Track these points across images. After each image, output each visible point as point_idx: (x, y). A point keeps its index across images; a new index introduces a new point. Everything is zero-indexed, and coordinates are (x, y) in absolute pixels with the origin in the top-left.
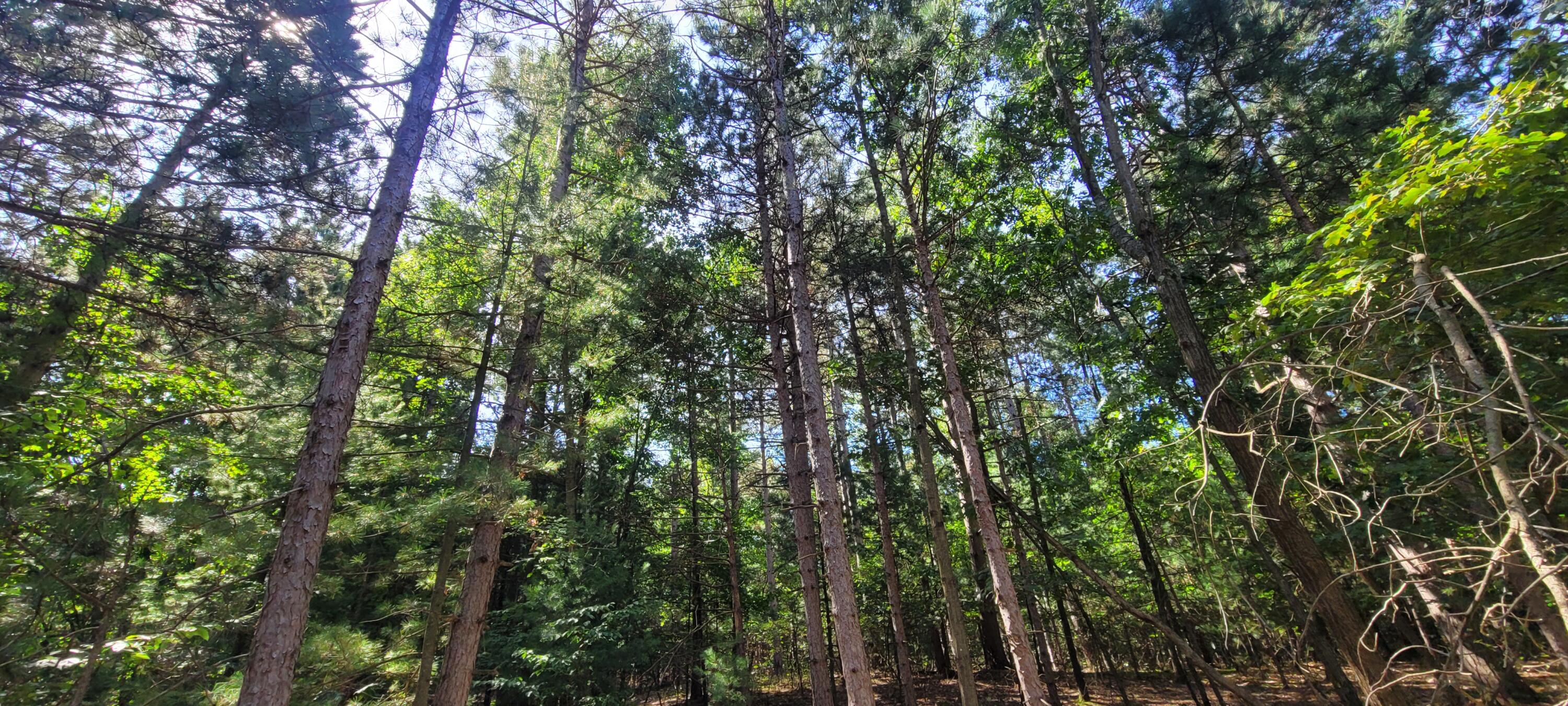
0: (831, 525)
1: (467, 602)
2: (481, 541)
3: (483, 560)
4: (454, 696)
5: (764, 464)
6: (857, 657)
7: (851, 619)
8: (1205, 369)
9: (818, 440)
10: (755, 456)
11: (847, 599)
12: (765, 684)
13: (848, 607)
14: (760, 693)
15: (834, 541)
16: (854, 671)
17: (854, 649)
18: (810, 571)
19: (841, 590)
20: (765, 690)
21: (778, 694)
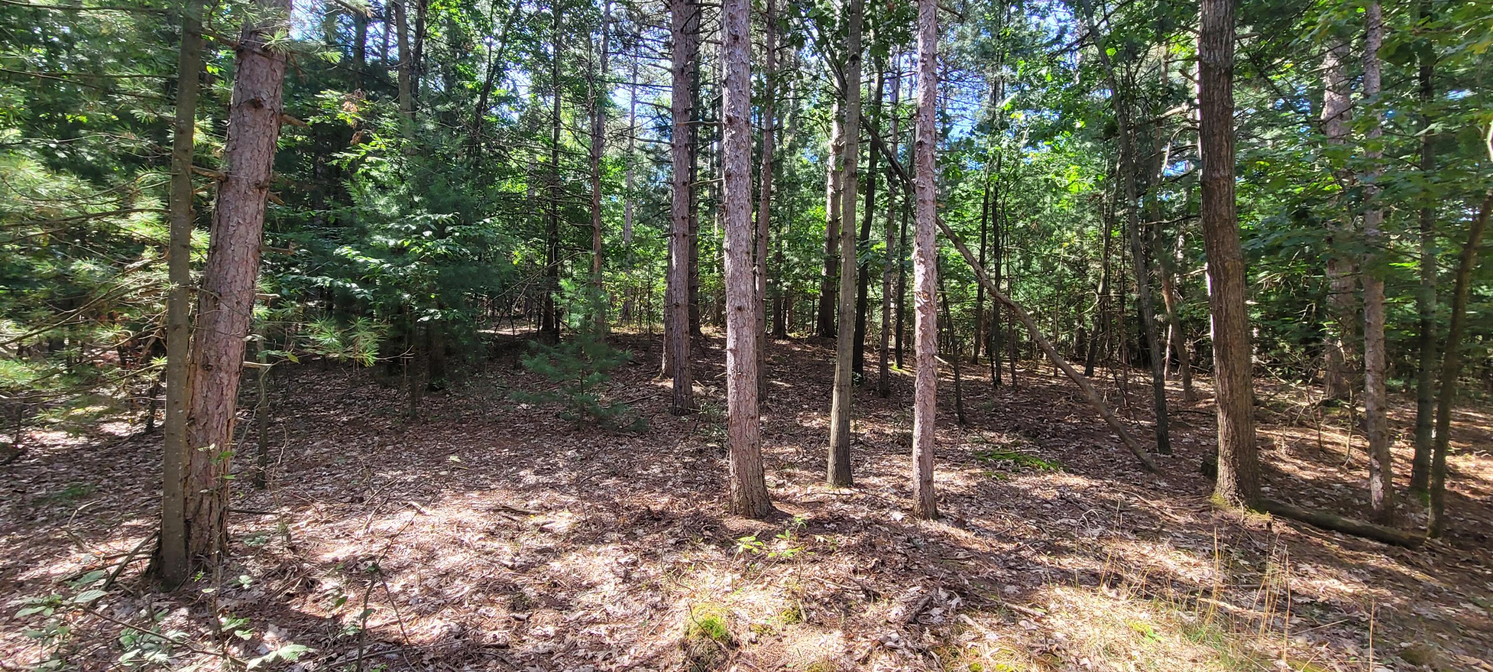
0: (738, 148)
1: (236, 157)
2: (249, 77)
3: (257, 104)
4: (232, 272)
5: (633, 121)
6: (745, 296)
7: (745, 256)
8: (1222, 29)
9: (736, 38)
10: (623, 113)
11: (744, 234)
12: (614, 326)
13: (744, 243)
14: (610, 332)
15: (738, 167)
16: (740, 309)
17: (743, 288)
18: (683, 218)
19: (738, 224)
20: (613, 330)
21: (626, 335)
